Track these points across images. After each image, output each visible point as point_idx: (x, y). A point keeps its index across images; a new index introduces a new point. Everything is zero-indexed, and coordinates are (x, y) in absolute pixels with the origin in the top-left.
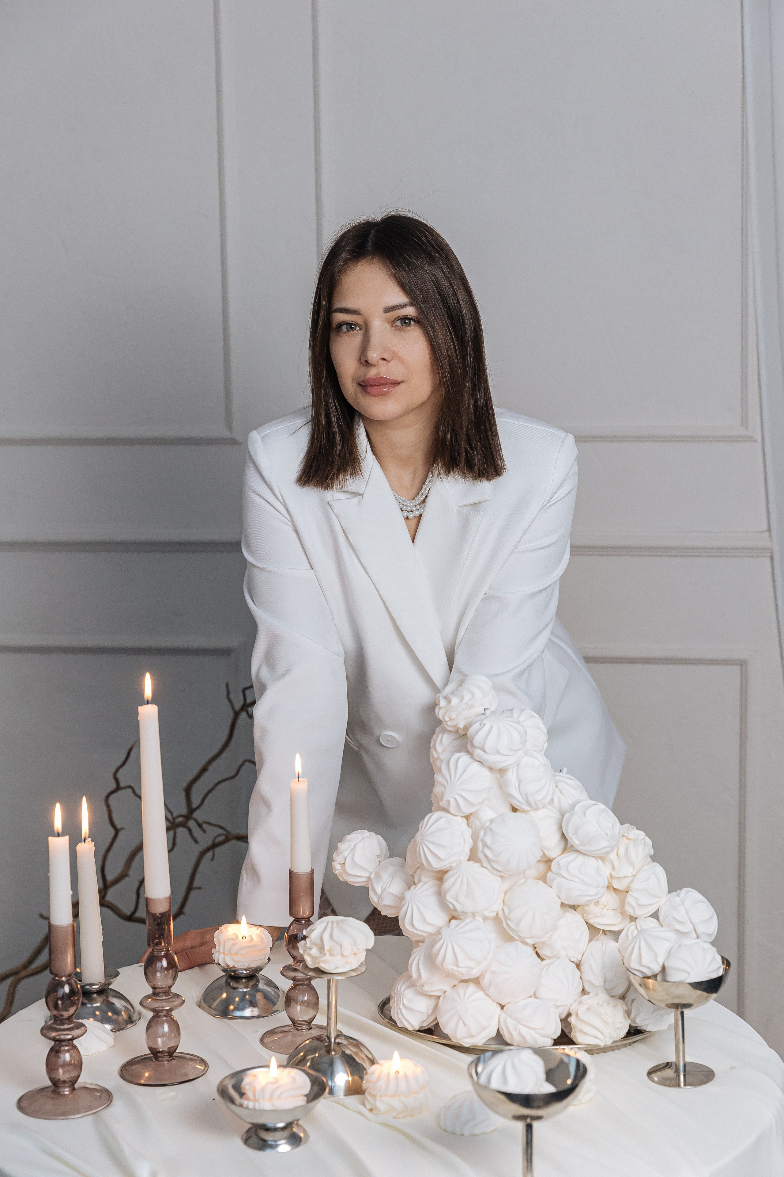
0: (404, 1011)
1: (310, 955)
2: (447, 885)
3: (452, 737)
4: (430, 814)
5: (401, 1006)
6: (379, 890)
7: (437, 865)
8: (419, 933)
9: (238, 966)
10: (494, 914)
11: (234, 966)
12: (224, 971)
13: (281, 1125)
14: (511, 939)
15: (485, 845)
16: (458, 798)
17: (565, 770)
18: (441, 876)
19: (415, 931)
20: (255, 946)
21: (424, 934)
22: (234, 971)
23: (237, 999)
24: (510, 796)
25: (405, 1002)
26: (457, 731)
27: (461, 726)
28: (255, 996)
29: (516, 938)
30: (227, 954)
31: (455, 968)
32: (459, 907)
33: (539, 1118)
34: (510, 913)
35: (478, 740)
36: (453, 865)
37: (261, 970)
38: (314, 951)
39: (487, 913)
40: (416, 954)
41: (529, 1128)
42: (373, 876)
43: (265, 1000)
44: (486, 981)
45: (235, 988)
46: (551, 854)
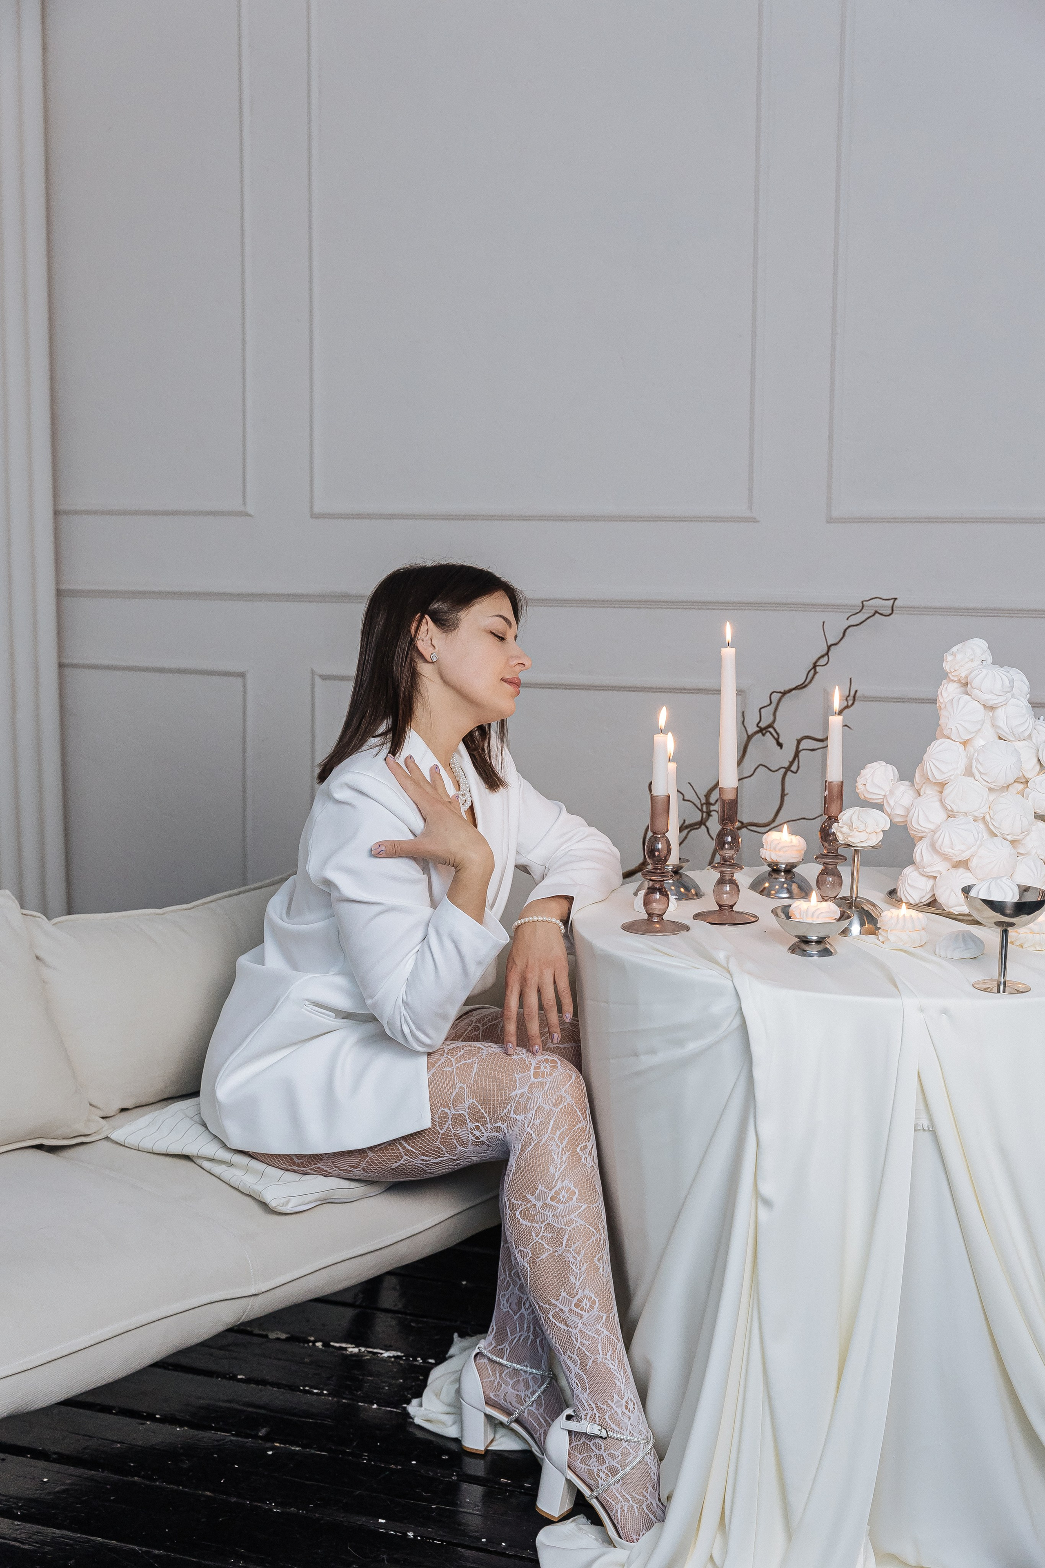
0: (908, 888)
1: (841, 832)
2: (946, 792)
3: (956, 685)
4: (935, 741)
5: (906, 885)
6: (892, 803)
7: (940, 777)
8: (923, 829)
9: (780, 860)
10: (982, 815)
11: (776, 860)
12: (769, 865)
13: (815, 938)
14: (995, 835)
15: (977, 760)
16: (958, 726)
17: (1042, 718)
18: (942, 785)
19: (920, 828)
20: (794, 846)
21: (927, 831)
22: (777, 865)
23: (777, 887)
24: (998, 727)
25: (909, 882)
26: (959, 681)
27: (963, 675)
28: (791, 886)
29: (998, 834)
30: (772, 851)
31: (951, 850)
32: (955, 809)
33: (1012, 925)
34: (994, 815)
35: (976, 683)
36: (952, 778)
37: (796, 867)
38: (845, 829)
39: (976, 814)
40: (919, 846)
41: (1005, 932)
42: (888, 793)
43: (799, 890)
44: (973, 864)
45: (776, 879)
46: (1028, 776)
